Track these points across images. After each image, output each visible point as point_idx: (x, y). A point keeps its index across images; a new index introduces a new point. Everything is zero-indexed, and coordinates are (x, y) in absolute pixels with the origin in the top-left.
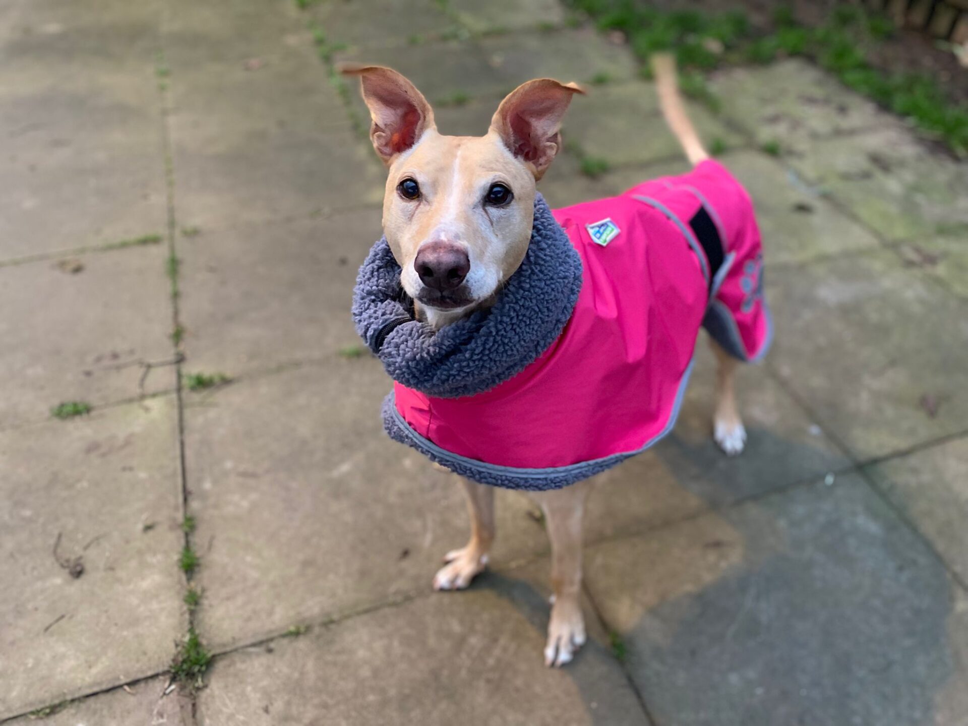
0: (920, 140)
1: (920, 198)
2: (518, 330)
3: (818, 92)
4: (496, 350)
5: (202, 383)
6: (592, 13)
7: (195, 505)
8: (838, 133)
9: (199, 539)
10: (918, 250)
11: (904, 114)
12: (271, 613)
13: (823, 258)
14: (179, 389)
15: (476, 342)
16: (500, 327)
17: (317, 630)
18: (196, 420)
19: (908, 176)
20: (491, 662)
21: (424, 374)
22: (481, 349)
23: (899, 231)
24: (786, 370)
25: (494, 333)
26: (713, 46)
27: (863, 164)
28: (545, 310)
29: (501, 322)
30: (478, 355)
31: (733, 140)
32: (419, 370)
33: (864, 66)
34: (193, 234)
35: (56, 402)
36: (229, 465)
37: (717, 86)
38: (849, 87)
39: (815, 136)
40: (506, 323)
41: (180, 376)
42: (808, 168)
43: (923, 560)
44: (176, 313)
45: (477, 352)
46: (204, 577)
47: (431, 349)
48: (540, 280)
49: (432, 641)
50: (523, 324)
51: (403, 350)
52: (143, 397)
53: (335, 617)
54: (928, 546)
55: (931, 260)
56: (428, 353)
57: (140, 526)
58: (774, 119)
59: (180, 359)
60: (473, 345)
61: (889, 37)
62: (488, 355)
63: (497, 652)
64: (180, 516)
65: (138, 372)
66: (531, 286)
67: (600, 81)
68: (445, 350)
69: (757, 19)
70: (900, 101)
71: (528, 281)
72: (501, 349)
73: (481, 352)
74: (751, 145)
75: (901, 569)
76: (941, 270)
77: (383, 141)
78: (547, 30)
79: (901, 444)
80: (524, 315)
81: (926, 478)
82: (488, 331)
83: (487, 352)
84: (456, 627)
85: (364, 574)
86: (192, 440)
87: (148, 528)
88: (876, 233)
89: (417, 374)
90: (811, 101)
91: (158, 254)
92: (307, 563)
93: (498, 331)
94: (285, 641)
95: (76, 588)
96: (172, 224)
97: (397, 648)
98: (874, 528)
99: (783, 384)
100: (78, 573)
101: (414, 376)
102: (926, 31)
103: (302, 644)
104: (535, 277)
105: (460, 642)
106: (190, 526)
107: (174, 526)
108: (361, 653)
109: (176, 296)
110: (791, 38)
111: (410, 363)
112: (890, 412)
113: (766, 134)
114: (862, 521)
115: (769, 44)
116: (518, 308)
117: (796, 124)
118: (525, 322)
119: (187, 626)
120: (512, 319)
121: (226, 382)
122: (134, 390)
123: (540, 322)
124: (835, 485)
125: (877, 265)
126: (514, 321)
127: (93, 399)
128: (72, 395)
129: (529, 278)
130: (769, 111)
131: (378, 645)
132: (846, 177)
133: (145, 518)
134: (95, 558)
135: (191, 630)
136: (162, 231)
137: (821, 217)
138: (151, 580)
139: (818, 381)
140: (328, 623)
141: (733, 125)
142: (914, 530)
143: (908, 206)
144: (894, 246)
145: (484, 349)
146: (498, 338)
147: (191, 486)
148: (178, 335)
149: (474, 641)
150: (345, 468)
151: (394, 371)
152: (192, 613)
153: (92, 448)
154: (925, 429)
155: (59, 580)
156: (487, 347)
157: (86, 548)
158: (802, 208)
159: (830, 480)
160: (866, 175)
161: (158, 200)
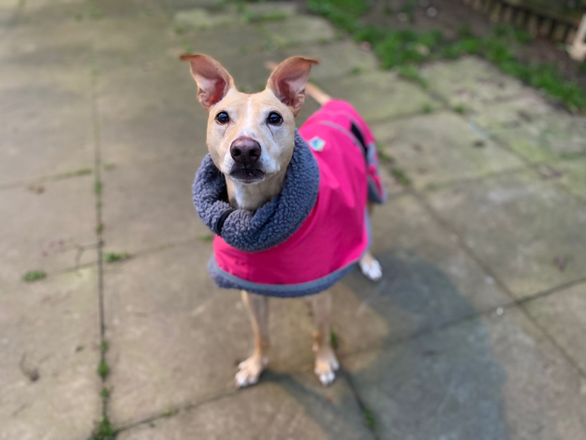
0: (549, 103)
1: (550, 138)
2: (298, 202)
3: (486, 76)
4: (290, 216)
5: (114, 259)
6: (351, 32)
7: (108, 334)
8: (499, 100)
9: (110, 355)
10: (549, 168)
11: (538, 87)
12: (153, 401)
13: (492, 175)
14: (100, 262)
15: (278, 214)
16: (289, 202)
17: (182, 412)
18: (110, 281)
19: (542, 124)
20: (291, 430)
21: (253, 238)
22: (282, 216)
23: (538, 157)
24: (471, 243)
25: (287, 206)
26: (422, 50)
27: (514, 117)
28: (309, 188)
29: (289, 199)
30: (281, 220)
31: (435, 105)
32: (249, 237)
33: (513, 60)
34: (111, 168)
35: (24, 272)
36: (129, 308)
37: (425, 73)
38: (504, 72)
39: (485, 102)
40: (292, 199)
41: (100, 254)
42: (482, 121)
43: (560, 361)
44: (99, 215)
45: (281, 218)
46: (113, 380)
47: (256, 223)
48: (303, 171)
49: (254, 418)
50: (300, 198)
51: (238, 226)
52: (77, 268)
53: (194, 403)
54: (563, 351)
55: (557, 174)
56: (254, 225)
57: (73, 349)
58: (460, 92)
59: (101, 244)
60: (277, 215)
61: (528, 42)
62: (286, 220)
63: (294, 424)
64: (98, 341)
65: (75, 252)
66: (301, 175)
67: (356, 72)
68: (263, 222)
69: (448, 34)
70: (536, 80)
71: (298, 173)
72: (292, 214)
73: (283, 218)
74: (447, 107)
75: (546, 366)
76: (564, 180)
77: (205, 99)
78: (323, 43)
79: (544, 287)
80: (300, 193)
81: (560, 308)
82: (283, 205)
83: (286, 218)
84: (269, 408)
85: (212, 376)
86: (107, 294)
87: (79, 349)
88: (525, 159)
89: (249, 239)
90: (481, 80)
91: (89, 181)
92: (177, 370)
93: (289, 204)
94: (162, 420)
95: (33, 388)
96: (98, 162)
97: (232, 422)
98: (529, 341)
99: (470, 252)
100: (34, 377)
101: (247, 241)
102: (550, 38)
103: (173, 421)
104: (301, 170)
105: (272, 418)
106: (105, 347)
107: (95, 348)
108: (210, 427)
109: (99, 206)
110: (469, 44)
111: (244, 233)
112: (536, 268)
113: (456, 101)
114: (521, 337)
115: (456, 48)
116: (296, 189)
117: (473, 95)
118: (301, 196)
119: (101, 411)
120: (294, 196)
121: (128, 257)
122: (72, 263)
123: (307, 195)
124: (503, 314)
125: (525, 178)
126: (296, 197)
127: (47, 270)
128: (34, 266)
129: (298, 171)
130: (458, 87)
131: (221, 421)
132: (505, 125)
133: (77, 343)
134: (45, 368)
135: (104, 413)
136: (91, 165)
137: (490, 150)
138: (80, 382)
139: (490, 250)
140: (189, 407)
141: (436, 96)
142: (554, 342)
143: (543, 142)
144: (535, 166)
145: (284, 216)
146: (290, 208)
147: (106, 322)
148: (100, 229)
149: (281, 418)
150: (200, 309)
151: (234, 241)
152: (105, 403)
153: (46, 299)
154: (558, 278)
155: (22, 383)
156: (285, 214)
157: (41, 362)
158: (479, 144)
159: (500, 311)
160: (516, 125)
161: (90, 148)
